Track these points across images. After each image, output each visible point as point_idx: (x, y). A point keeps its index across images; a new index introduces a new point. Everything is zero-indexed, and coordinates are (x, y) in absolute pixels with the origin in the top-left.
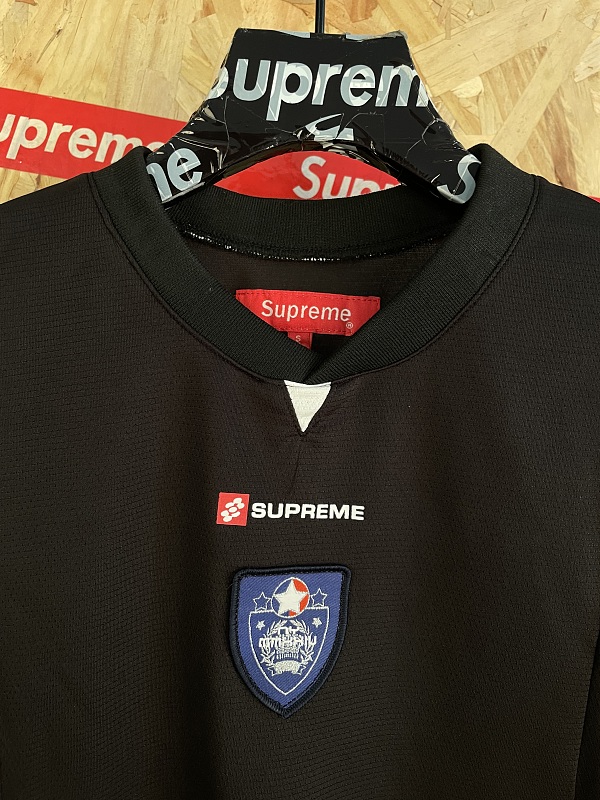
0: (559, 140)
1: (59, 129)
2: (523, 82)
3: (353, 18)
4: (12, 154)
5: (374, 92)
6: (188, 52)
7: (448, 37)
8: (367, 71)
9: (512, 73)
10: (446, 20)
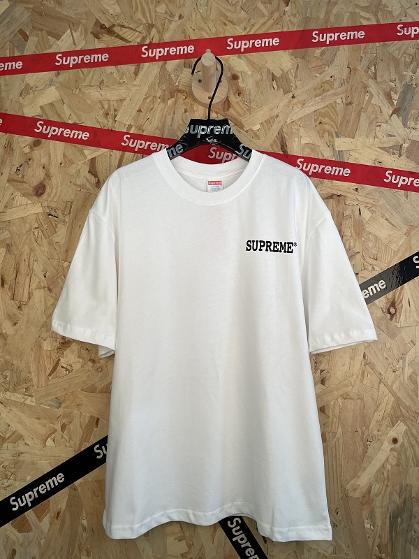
0: (282, 140)
1: (148, 143)
2: (272, 126)
3: (224, 111)
4: (136, 150)
5: (221, 131)
6: (181, 122)
7: (250, 114)
8: (219, 127)
9: (268, 123)
10: (250, 110)
